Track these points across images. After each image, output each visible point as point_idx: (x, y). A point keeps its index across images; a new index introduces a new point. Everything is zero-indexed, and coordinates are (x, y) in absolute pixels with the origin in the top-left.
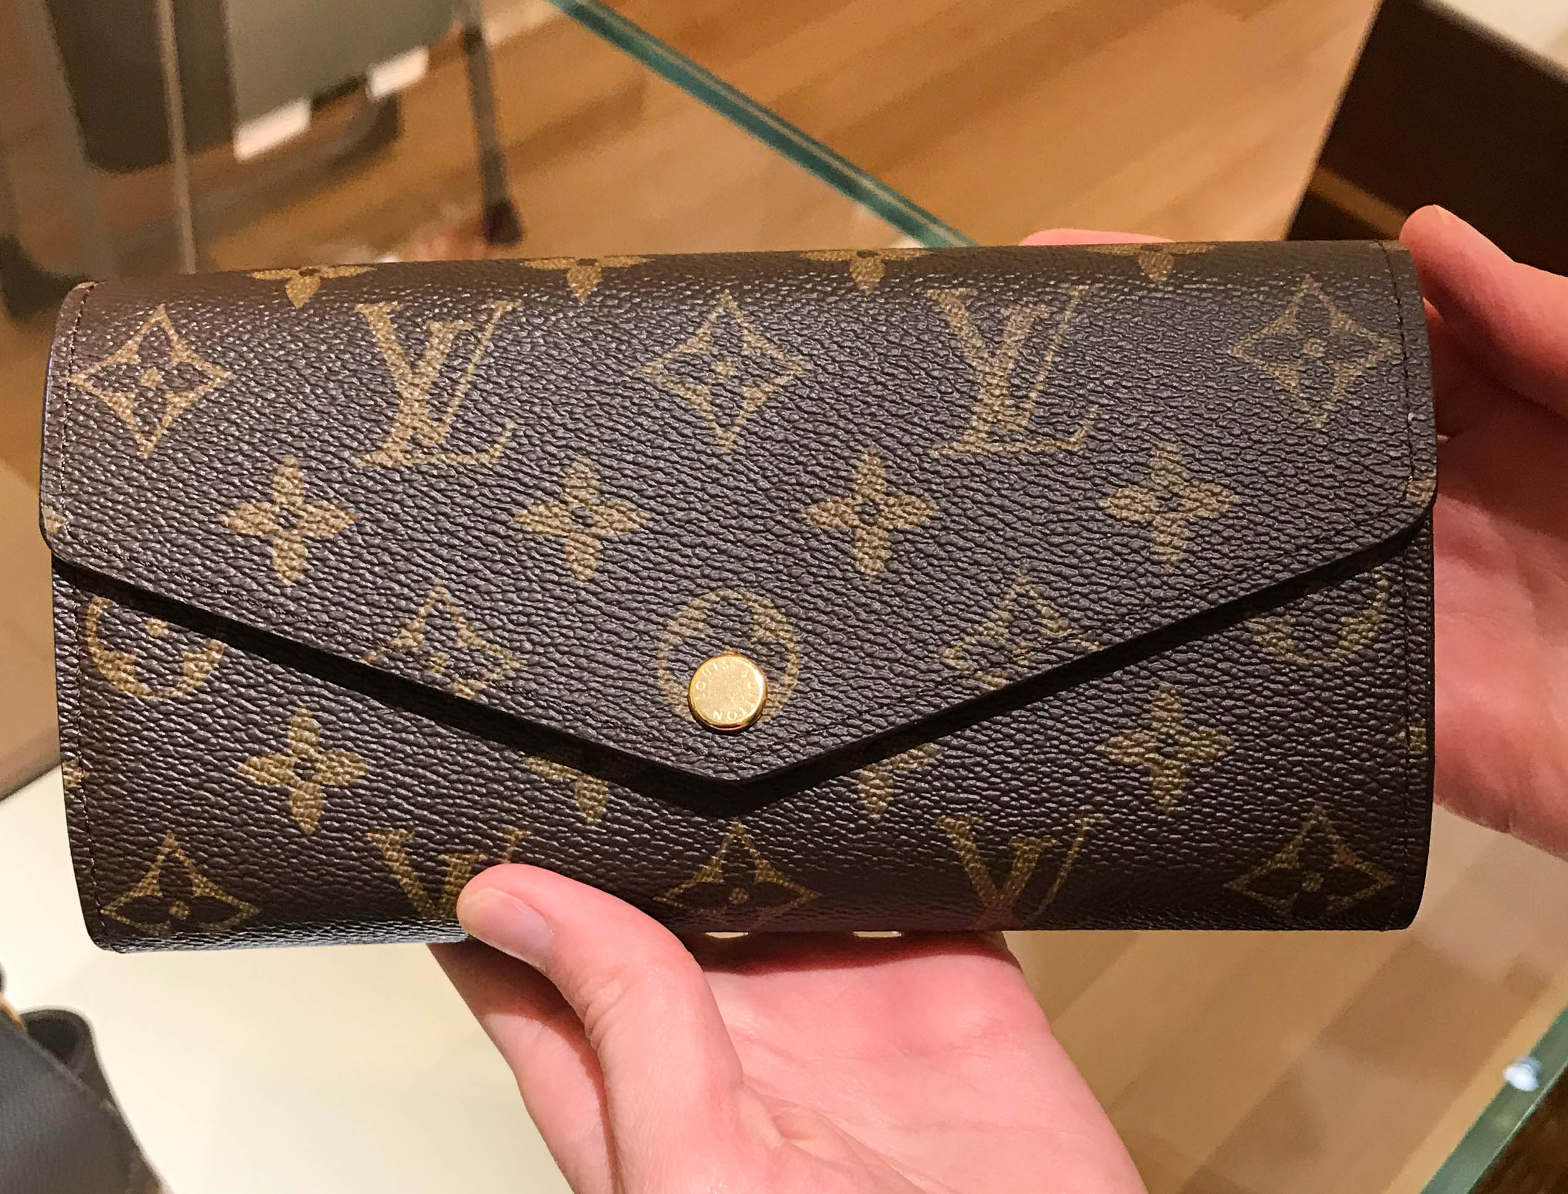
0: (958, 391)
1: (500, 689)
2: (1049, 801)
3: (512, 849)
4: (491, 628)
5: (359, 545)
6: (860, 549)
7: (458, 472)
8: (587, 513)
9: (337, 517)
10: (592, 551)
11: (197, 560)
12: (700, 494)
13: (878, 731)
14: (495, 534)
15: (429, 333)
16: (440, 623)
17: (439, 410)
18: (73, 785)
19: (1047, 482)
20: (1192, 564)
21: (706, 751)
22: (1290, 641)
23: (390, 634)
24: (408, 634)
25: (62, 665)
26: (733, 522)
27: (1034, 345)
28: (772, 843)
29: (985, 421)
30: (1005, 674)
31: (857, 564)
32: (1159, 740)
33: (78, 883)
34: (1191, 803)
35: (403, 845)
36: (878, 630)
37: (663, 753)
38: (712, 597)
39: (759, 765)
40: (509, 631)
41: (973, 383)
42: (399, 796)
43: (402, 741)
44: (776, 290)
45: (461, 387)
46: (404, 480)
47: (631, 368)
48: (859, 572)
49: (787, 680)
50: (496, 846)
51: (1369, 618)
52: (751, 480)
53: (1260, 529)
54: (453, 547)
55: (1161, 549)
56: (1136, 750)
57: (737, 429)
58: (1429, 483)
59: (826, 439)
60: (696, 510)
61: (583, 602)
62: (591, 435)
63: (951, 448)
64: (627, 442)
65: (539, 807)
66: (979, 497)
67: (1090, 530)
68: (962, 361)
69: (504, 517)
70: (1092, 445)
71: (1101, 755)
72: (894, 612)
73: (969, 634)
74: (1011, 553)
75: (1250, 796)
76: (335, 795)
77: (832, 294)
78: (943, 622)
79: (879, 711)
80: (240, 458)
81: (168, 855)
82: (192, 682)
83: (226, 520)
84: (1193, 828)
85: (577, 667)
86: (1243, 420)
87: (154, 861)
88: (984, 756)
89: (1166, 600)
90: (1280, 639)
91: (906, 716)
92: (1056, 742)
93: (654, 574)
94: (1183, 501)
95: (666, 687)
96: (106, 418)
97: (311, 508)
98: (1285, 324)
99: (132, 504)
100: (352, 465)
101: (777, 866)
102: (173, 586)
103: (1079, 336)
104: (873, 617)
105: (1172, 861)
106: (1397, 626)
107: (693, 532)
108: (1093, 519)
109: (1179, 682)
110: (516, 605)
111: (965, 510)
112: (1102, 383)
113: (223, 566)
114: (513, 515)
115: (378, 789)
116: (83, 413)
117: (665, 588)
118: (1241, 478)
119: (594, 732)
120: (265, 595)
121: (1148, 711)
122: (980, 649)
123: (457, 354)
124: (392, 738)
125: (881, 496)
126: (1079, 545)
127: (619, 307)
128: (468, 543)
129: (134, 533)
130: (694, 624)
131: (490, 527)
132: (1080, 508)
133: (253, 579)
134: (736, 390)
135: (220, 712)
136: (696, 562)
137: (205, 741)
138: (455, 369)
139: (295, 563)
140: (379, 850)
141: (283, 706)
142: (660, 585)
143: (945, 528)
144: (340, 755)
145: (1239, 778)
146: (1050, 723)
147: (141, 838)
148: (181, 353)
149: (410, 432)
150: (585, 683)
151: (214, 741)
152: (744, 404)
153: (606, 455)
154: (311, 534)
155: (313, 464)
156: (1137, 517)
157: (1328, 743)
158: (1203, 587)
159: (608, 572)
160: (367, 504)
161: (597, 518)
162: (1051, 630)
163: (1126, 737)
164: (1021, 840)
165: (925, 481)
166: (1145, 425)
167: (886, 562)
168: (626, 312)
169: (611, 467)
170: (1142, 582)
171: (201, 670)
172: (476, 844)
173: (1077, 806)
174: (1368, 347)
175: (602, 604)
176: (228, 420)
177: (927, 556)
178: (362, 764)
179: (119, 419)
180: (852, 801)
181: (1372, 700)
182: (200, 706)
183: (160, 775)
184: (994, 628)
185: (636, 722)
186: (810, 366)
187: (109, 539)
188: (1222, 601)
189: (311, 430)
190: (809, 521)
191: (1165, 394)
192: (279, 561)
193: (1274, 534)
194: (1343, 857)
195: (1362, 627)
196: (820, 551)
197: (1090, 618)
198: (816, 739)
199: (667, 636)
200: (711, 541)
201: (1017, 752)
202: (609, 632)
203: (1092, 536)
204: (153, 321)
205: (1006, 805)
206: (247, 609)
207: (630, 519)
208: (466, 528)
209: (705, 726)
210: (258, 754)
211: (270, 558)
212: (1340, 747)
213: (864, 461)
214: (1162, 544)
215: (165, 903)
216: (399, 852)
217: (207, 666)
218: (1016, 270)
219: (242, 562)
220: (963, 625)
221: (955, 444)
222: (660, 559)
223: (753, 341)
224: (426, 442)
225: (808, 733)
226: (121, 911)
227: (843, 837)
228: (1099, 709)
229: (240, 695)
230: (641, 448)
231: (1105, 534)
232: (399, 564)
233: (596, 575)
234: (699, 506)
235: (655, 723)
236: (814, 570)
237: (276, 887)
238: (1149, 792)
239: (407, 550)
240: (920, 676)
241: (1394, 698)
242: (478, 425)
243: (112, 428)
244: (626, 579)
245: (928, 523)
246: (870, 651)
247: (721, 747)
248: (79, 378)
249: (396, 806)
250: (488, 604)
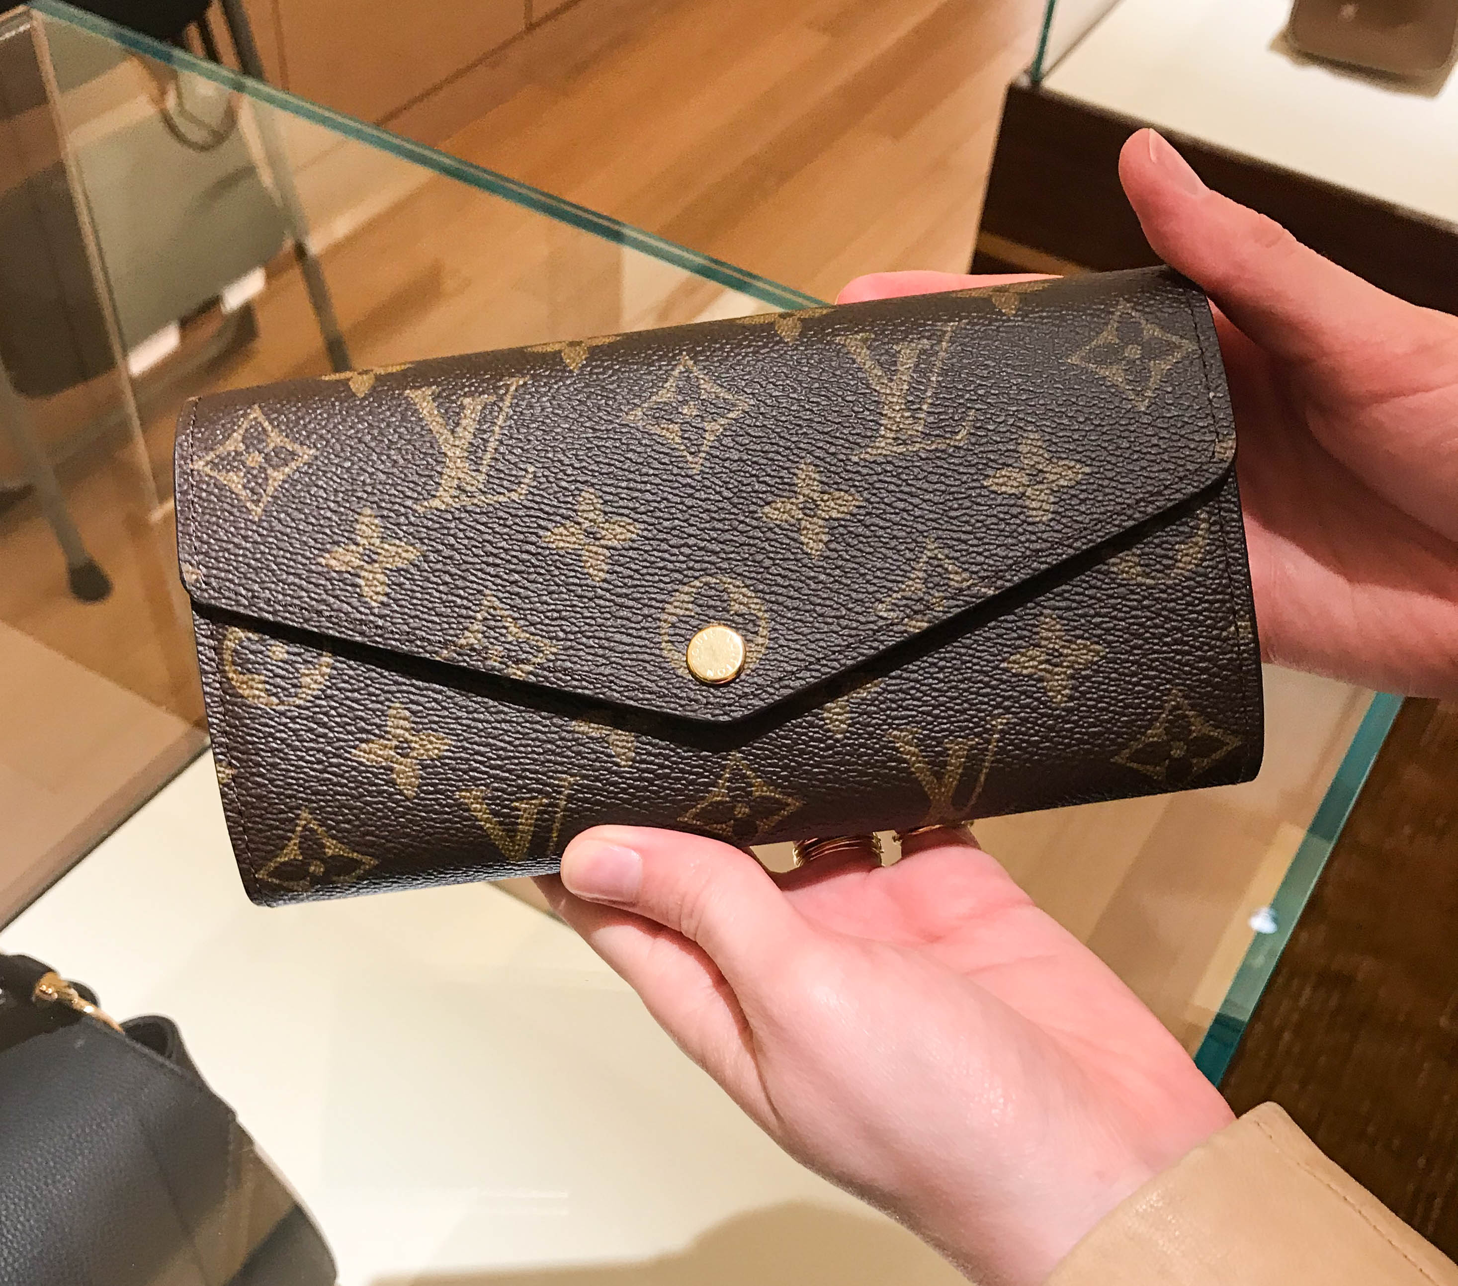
0: (868, 410)
1: (544, 669)
2: (970, 710)
3: (566, 792)
4: (532, 624)
5: (426, 571)
6: (806, 536)
7: (496, 509)
8: (595, 530)
9: (407, 551)
10: (602, 558)
11: (304, 594)
12: (680, 507)
13: (834, 672)
14: (528, 552)
15: (462, 407)
16: (492, 623)
17: (476, 463)
18: (225, 781)
19: (943, 471)
20: (1059, 522)
21: (705, 701)
22: (1139, 568)
23: (456, 636)
24: (469, 634)
25: (208, 689)
26: (707, 525)
27: (921, 369)
28: (763, 766)
29: (891, 430)
30: (926, 619)
31: (805, 547)
32: (1048, 654)
33: (236, 855)
34: (1078, 699)
35: (484, 799)
36: (825, 596)
37: (672, 705)
38: (697, 583)
39: (745, 707)
40: (546, 625)
41: (878, 402)
42: (476, 761)
43: (474, 720)
44: (722, 349)
45: (491, 444)
46: (455, 519)
47: (618, 417)
48: (807, 554)
49: (760, 640)
50: (554, 791)
51: (1196, 544)
52: (717, 493)
53: (1107, 490)
54: (498, 565)
55: (1034, 513)
56: (1031, 663)
57: (703, 455)
58: (1230, 443)
59: (770, 455)
60: (678, 519)
61: (600, 598)
62: (592, 471)
63: (867, 453)
64: (621, 473)
65: (583, 758)
66: (892, 487)
67: (979, 504)
68: (868, 387)
69: (534, 539)
70: (973, 440)
71: (1006, 670)
72: (836, 581)
73: (895, 592)
74: (921, 527)
75: (1123, 689)
76: (428, 766)
77: (764, 347)
78: (874, 584)
79: (833, 657)
80: (329, 514)
81: (304, 827)
82: (310, 692)
83: (323, 562)
84: (1081, 718)
85: (600, 647)
86: (1086, 410)
87: (293, 831)
88: (917, 681)
89: (1042, 550)
90: (1130, 567)
91: (853, 658)
92: (969, 665)
93: (651, 571)
94: (1047, 475)
95: (670, 655)
96: (223, 493)
97: (386, 546)
98: (1109, 336)
99: (250, 555)
100: (415, 511)
101: (770, 783)
102: (287, 615)
103: (955, 360)
104: (821, 586)
105: (1069, 745)
106: (1218, 547)
107: (677, 536)
108: (980, 495)
109: (1059, 609)
110: (549, 604)
111: (882, 498)
112: (976, 393)
113: (325, 596)
114: (540, 537)
115: (461, 758)
116: (205, 491)
117: (661, 581)
118: (1088, 453)
119: (618, 695)
120: (358, 616)
121: (1037, 633)
122: (904, 602)
123: (485, 419)
124: (467, 718)
125: (817, 494)
126: (972, 516)
127: (603, 373)
128: (508, 561)
129: (253, 576)
130: (685, 605)
131: (524, 548)
132: (970, 488)
133: (348, 604)
134: (699, 426)
135: (333, 712)
136: (681, 558)
137: (324, 736)
138: (485, 432)
139: (379, 589)
140: (466, 804)
141: (381, 703)
142: (657, 578)
143: (868, 514)
144: (429, 735)
145: (1113, 675)
146: (963, 651)
147: (282, 816)
148: (275, 439)
149: (456, 482)
150: (607, 658)
151: (331, 735)
152: (707, 435)
153: (606, 484)
154: (389, 566)
155: (385, 513)
156: (1013, 491)
157: (1176, 642)
158: (1069, 538)
159: (616, 572)
160: (430, 539)
161: (604, 533)
162: (957, 582)
163: (1023, 655)
164: (952, 742)
165: (850, 479)
166: (1011, 421)
167: (826, 544)
168: (610, 376)
169: (611, 493)
170: (1023, 539)
171: (316, 682)
172: (540, 792)
173: (991, 711)
174: (1173, 347)
175: (613, 597)
176: (317, 486)
177: (857, 536)
178: (446, 741)
179: (232, 493)
180: (821, 727)
181: (1207, 605)
182: (317, 710)
183: (293, 765)
184: (915, 586)
185: (649, 684)
186: (752, 402)
187: (235, 584)
188: (1084, 547)
189: (380, 487)
190: (764, 519)
191: (1024, 397)
192: (366, 589)
193: (1118, 493)
194: (1198, 727)
195: (1191, 551)
196: (776, 540)
197: (985, 570)
198: (786, 683)
199: (665, 616)
200: (692, 541)
201: (941, 676)
202: (621, 618)
203: (981, 508)
204: (252, 417)
205: (937, 717)
206: (345, 627)
207: (629, 531)
208: (506, 550)
209: (703, 683)
210: (367, 741)
211: (360, 586)
212: (1186, 643)
213: (802, 469)
214: (1034, 509)
215: (305, 864)
216: (481, 804)
217: (320, 679)
218: (901, 316)
219: (339, 592)
220: (890, 585)
221: (869, 450)
222: (653, 559)
223: (708, 388)
224: (469, 488)
225: (781, 679)
226: (271, 874)
227: (816, 755)
228: (1000, 636)
229: (347, 698)
230: (631, 476)
231: (990, 506)
232: (457, 582)
233: (608, 576)
234: (679, 516)
235: (663, 683)
236: (772, 555)
237: (390, 841)
238: (1045, 694)
239: (463, 571)
240: (861, 627)
241: (1223, 602)
242: (507, 472)
243: (229, 500)
244: (630, 577)
245: (855, 511)
246: (820, 612)
247: (715, 697)
248: (199, 465)
249: (475, 770)
250: (529, 606)
